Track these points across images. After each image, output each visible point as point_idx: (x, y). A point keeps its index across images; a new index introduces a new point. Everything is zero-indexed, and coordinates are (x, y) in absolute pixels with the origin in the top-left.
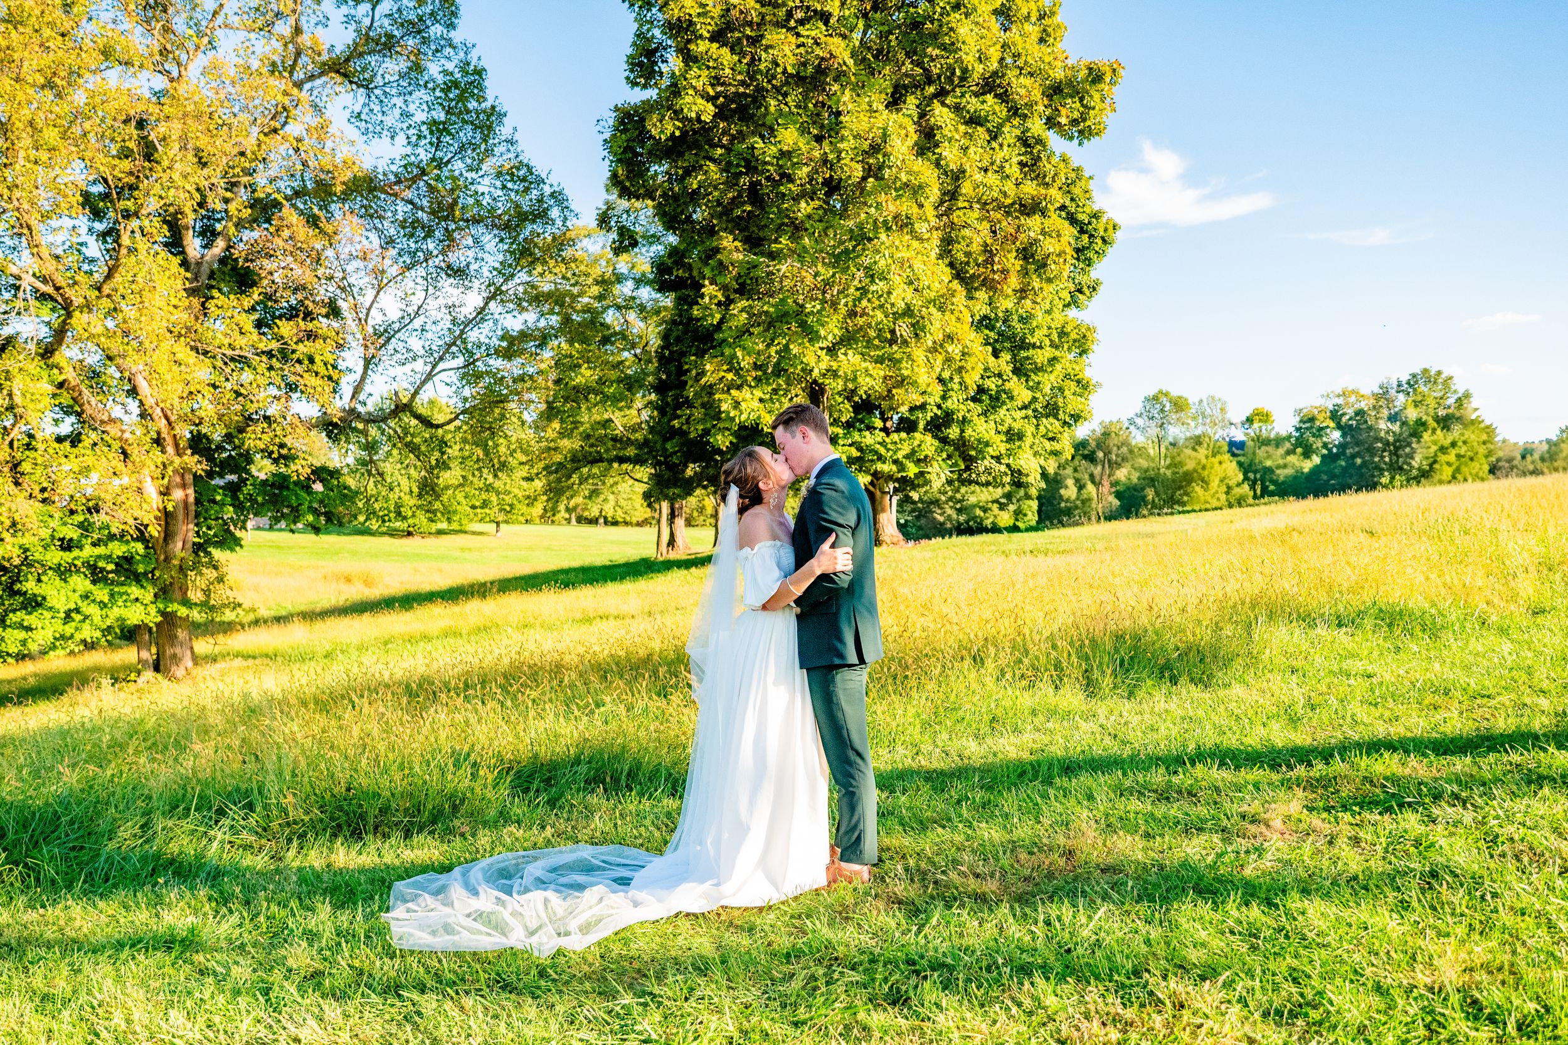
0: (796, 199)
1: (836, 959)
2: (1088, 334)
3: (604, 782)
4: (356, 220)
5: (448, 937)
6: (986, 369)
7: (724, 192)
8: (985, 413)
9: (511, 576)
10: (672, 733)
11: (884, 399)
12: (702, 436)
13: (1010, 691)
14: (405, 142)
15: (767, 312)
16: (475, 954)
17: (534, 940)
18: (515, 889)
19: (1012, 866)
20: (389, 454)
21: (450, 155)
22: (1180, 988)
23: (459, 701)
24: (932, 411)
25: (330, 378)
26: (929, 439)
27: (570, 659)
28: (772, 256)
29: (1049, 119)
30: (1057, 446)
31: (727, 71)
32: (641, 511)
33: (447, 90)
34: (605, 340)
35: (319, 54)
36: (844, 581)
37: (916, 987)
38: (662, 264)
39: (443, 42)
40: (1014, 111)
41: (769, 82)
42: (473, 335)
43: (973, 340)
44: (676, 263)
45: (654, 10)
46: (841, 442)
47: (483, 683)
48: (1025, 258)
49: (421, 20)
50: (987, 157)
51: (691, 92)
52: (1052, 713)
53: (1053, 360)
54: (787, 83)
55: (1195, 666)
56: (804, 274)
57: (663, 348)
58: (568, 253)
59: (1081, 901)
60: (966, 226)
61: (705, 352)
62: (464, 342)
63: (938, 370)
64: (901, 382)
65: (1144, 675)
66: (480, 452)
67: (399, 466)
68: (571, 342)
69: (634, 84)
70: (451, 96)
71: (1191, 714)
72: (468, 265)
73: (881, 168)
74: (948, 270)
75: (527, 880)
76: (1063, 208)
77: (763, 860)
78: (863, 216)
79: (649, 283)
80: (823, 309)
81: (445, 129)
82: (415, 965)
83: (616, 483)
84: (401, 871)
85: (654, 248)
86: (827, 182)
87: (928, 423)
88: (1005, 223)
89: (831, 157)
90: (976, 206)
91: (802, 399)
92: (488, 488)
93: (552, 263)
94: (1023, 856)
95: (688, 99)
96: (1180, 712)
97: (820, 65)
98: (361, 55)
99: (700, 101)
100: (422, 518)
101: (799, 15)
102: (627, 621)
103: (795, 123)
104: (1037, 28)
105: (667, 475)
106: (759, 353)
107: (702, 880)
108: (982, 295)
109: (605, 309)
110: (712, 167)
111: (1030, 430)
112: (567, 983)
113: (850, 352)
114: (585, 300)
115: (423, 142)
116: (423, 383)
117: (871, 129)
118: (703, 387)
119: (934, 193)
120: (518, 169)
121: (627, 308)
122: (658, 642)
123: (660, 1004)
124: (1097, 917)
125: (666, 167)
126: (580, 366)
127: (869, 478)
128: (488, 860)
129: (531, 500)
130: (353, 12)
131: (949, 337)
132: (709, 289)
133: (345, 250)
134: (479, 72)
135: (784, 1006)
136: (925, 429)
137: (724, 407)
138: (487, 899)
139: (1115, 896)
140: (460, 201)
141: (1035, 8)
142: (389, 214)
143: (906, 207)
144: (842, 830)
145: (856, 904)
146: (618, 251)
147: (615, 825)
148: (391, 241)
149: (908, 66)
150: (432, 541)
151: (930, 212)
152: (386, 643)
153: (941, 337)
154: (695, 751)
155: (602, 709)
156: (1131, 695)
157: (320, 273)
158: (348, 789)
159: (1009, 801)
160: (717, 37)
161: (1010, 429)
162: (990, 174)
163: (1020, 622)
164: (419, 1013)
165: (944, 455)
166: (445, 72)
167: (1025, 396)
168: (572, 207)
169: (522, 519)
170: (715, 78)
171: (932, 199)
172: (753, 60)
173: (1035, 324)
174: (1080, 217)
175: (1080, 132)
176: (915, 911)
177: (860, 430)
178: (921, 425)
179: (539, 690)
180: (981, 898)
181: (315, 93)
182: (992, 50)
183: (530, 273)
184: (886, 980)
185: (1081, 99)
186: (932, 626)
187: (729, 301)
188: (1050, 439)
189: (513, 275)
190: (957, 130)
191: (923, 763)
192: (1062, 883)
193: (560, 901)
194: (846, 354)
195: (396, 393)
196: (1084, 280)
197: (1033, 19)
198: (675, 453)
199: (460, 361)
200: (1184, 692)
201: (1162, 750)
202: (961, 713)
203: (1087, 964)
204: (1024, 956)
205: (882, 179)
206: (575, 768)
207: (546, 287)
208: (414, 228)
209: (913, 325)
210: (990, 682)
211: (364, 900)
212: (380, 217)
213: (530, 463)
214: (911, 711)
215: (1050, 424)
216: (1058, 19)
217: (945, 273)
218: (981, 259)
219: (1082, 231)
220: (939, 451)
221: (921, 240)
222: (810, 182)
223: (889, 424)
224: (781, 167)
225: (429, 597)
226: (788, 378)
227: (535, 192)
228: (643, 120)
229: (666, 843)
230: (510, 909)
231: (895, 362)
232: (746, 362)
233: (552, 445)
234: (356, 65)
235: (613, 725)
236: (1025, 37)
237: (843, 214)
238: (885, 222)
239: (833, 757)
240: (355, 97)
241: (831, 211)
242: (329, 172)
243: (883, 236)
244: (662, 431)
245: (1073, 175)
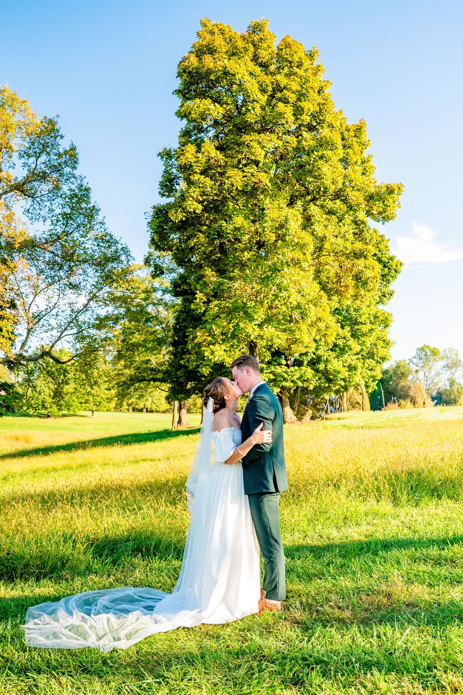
0: (242, 251)
1: (264, 656)
2: (389, 317)
3: (141, 551)
4: (25, 261)
5: (55, 641)
6: (338, 335)
7: (207, 247)
8: (337, 357)
9: (98, 438)
10: (178, 525)
11: (287, 350)
12: (195, 368)
13: (353, 503)
14: (50, 223)
15: (228, 307)
16: (69, 650)
17: (101, 642)
18: (93, 612)
19: (358, 602)
20: (39, 377)
21: (72, 230)
22: (455, 680)
23: (68, 507)
24: (311, 356)
25: (10, 339)
26: (309, 370)
27: (127, 483)
28: (231, 279)
29: (367, 211)
30: (374, 373)
31: (209, 189)
32: (165, 405)
33: (71, 198)
34: (148, 320)
35: (10, 182)
36: (267, 448)
37: (308, 674)
38: (175, 283)
39: (70, 176)
40: (350, 208)
41: (229, 194)
42: (81, 318)
43: (331, 320)
44: (183, 282)
45: (173, 160)
46: (265, 371)
47: (81, 496)
48: (357, 280)
49: (60, 165)
50: (337, 230)
51: (191, 199)
52: (376, 514)
53: (371, 330)
54: (238, 194)
55: (450, 490)
56: (246, 288)
57: (176, 324)
58: (129, 277)
59: (396, 624)
60: (327, 264)
61: (197, 326)
62: (77, 321)
63: (314, 335)
64: (295, 342)
65: (424, 494)
66: (83, 376)
67: (44, 382)
68: (130, 321)
69: (163, 195)
70: (73, 201)
71: (449, 516)
72: (80, 283)
73: (284, 236)
74: (318, 285)
75: (99, 607)
76: (375, 255)
77: (225, 599)
78: (276, 259)
79: (170, 292)
80: (256, 305)
81: (70, 217)
82: (36, 656)
83: (152, 392)
84: (33, 601)
85: (172, 275)
86: (258, 243)
87: (309, 362)
88: (346, 263)
89: (260, 230)
90: (332, 254)
91: (246, 350)
92: (89, 394)
93: (121, 282)
94: (364, 597)
95: (189, 202)
96: (443, 515)
97: (254, 186)
98: (30, 182)
99: (195, 203)
100: (55, 409)
101: (244, 162)
102: (157, 463)
103: (242, 214)
104: (361, 168)
105: (177, 388)
106: (224, 327)
107: (192, 609)
108: (335, 298)
109: (148, 305)
110: (201, 235)
111: (360, 365)
112: (117, 669)
113: (270, 327)
114: (138, 300)
115: (59, 223)
116: (56, 341)
117: (279, 217)
118: (196, 344)
119: (311, 248)
120: (106, 236)
121: (159, 304)
122: (172, 474)
123: (168, 683)
124: (405, 634)
125: (178, 236)
126: (135, 333)
127: (279, 390)
128: (79, 595)
129: (109, 400)
130: (27, 161)
131: (319, 319)
132: (199, 295)
133: (19, 276)
134: (87, 190)
135: (235, 685)
136: (307, 365)
137: (206, 354)
138: (76, 619)
139: (415, 621)
140: (77, 252)
141: (360, 159)
142: (42, 258)
143: (297, 255)
144: (267, 582)
145: (274, 623)
146: (154, 276)
147: (147, 575)
148: (42, 271)
149: (298, 186)
150: (60, 420)
151: (309, 257)
152: (34, 473)
153: (315, 319)
154: (189, 535)
155: (142, 511)
156: (417, 505)
157: (7, 287)
158: (8, 554)
159: (355, 564)
160: (204, 173)
161: (350, 365)
162: (338, 238)
163: (358, 466)
164: (36, 686)
165: (317, 378)
166: (71, 190)
167: (357, 348)
168: (132, 255)
169: (105, 409)
170: (203, 192)
171: (310, 251)
172: (221, 184)
173: (362, 312)
174: (384, 259)
175: (383, 218)
176: (306, 628)
177: (275, 365)
178: (305, 363)
179: (109, 501)
180: (341, 621)
181: (7, 200)
182: (339, 178)
183: (110, 287)
184: (291, 670)
185: (383, 202)
186: (312, 467)
187: (209, 301)
188: (370, 370)
189: (102, 288)
190: (322, 217)
191: (309, 542)
192: (385, 613)
193: (116, 620)
194: (267, 328)
195: (43, 347)
196: (386, 290)
197: (359, 163)
198: (182, 377)
199: (75, 330)
200: (445, 503)
201: (435, 536)
202: (328, 515)
203: (401, 662)
204: (366, 656)
205: (285, 241)
206: (127, 543)
207: (118, 294)
208: (54, 265)
209: (301, 313)
210: (343, 498)
211: (12, 617)
212: (37, 260)
213: (109, 381)
214: (302, 513)
215: (370, 362)
216: (371, 163)
217: (317, 287)
218: (334, 280)
219: (385, 266)
220: (314, 376)
221: (304, 271)
222: (249, 243)
223: (289, 362)
224: (235, 235)
225: (58, 449)
226: (239, 339)
227: (113, 247)
228: (167, 212)
229: (173, 586)
230: (89, 624)
231: (292, 331)
232: (217, 331)
233: (120, 372)
234: (27, 187)
235: (147, 519)
236: (355, 172)
237: (266, 258)
238: (287, 262)
239: (262, 542)
240: (27, 201)
241: (260, 257)
242: (13, 238)
243: (286, 269)
244: (175, 365)
245: (380, 239)
